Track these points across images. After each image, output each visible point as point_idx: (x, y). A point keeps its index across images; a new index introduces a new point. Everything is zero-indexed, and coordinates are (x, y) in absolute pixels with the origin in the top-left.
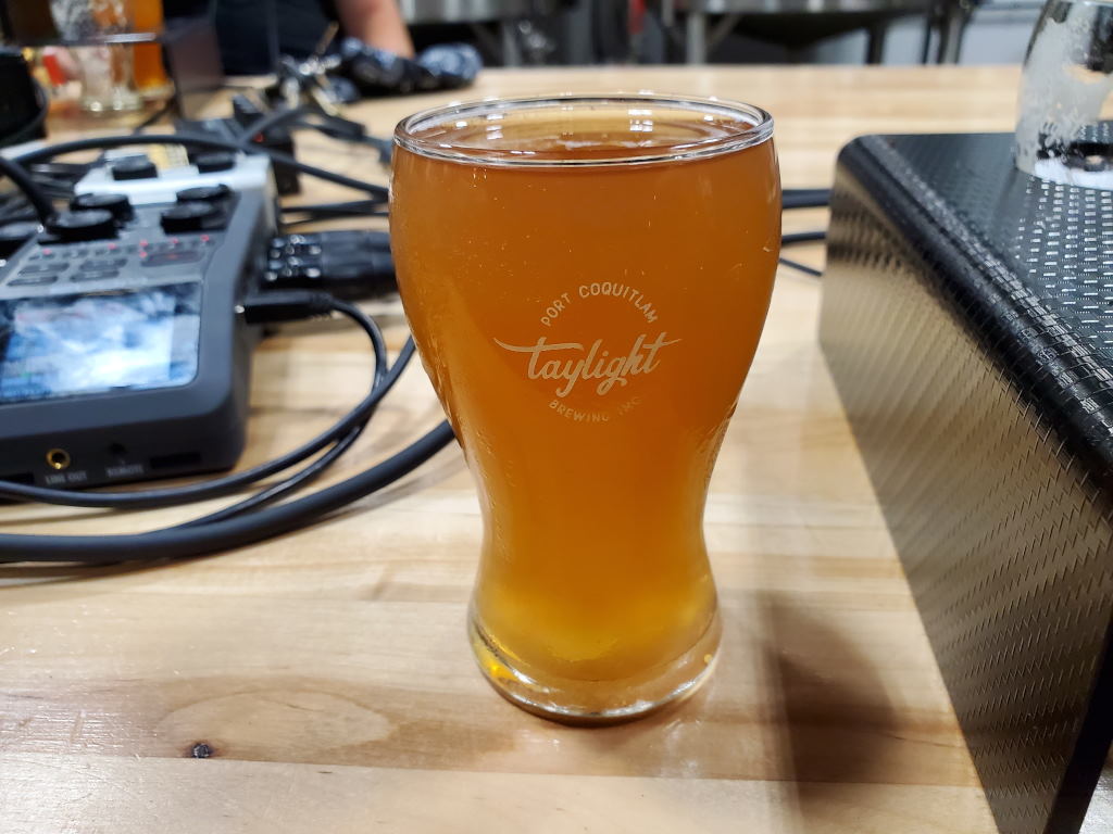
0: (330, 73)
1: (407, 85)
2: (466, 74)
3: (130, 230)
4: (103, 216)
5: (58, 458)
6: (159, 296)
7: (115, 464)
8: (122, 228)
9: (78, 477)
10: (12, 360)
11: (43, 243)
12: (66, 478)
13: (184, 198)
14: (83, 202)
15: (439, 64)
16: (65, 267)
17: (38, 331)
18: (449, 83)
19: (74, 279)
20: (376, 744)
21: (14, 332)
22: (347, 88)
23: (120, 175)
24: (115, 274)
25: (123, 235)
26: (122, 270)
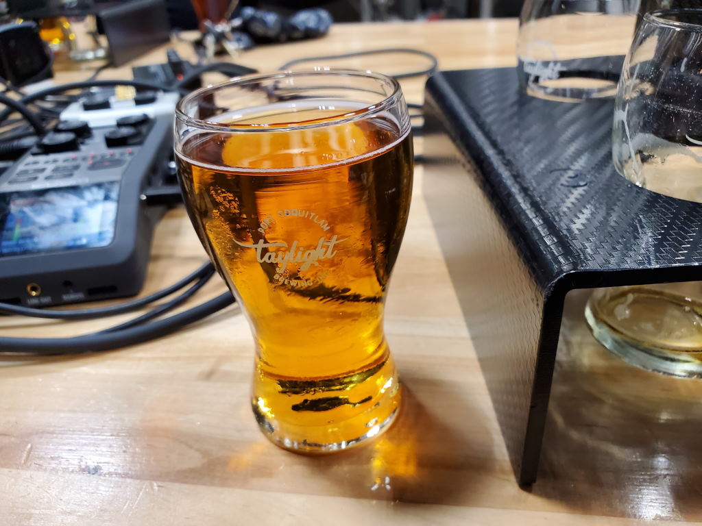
0: (234, 30)
1: (283, 37)
2: (322, 28)
3: (87, 144)
4: (70, 136)
5: (34, 289)
6: (95, 190)
7: (67, 293)
8: (82, 143)
9: (46, 300)
10: (8, 230)
11: (34, 154)
12: (39, 300)
13: (121, 124)
14: (61, 126)
15: (304, 22)
16: (43, 170)
17: (23, 212)
18: (310, 35)
19: (47, 178)
20: (192, 470)
21: (9, 213)
22: (245, 39)
23: (87, 108)
24: (71, 175)
25: (83, 148)
26: (76, 173)
